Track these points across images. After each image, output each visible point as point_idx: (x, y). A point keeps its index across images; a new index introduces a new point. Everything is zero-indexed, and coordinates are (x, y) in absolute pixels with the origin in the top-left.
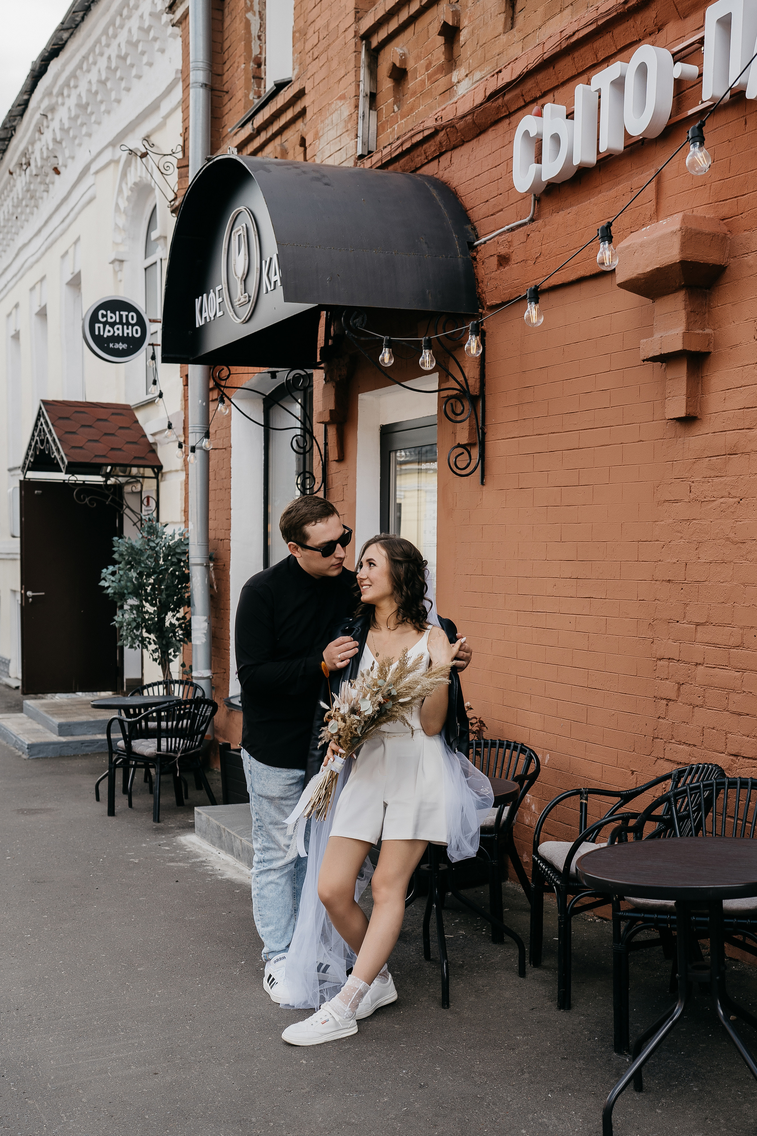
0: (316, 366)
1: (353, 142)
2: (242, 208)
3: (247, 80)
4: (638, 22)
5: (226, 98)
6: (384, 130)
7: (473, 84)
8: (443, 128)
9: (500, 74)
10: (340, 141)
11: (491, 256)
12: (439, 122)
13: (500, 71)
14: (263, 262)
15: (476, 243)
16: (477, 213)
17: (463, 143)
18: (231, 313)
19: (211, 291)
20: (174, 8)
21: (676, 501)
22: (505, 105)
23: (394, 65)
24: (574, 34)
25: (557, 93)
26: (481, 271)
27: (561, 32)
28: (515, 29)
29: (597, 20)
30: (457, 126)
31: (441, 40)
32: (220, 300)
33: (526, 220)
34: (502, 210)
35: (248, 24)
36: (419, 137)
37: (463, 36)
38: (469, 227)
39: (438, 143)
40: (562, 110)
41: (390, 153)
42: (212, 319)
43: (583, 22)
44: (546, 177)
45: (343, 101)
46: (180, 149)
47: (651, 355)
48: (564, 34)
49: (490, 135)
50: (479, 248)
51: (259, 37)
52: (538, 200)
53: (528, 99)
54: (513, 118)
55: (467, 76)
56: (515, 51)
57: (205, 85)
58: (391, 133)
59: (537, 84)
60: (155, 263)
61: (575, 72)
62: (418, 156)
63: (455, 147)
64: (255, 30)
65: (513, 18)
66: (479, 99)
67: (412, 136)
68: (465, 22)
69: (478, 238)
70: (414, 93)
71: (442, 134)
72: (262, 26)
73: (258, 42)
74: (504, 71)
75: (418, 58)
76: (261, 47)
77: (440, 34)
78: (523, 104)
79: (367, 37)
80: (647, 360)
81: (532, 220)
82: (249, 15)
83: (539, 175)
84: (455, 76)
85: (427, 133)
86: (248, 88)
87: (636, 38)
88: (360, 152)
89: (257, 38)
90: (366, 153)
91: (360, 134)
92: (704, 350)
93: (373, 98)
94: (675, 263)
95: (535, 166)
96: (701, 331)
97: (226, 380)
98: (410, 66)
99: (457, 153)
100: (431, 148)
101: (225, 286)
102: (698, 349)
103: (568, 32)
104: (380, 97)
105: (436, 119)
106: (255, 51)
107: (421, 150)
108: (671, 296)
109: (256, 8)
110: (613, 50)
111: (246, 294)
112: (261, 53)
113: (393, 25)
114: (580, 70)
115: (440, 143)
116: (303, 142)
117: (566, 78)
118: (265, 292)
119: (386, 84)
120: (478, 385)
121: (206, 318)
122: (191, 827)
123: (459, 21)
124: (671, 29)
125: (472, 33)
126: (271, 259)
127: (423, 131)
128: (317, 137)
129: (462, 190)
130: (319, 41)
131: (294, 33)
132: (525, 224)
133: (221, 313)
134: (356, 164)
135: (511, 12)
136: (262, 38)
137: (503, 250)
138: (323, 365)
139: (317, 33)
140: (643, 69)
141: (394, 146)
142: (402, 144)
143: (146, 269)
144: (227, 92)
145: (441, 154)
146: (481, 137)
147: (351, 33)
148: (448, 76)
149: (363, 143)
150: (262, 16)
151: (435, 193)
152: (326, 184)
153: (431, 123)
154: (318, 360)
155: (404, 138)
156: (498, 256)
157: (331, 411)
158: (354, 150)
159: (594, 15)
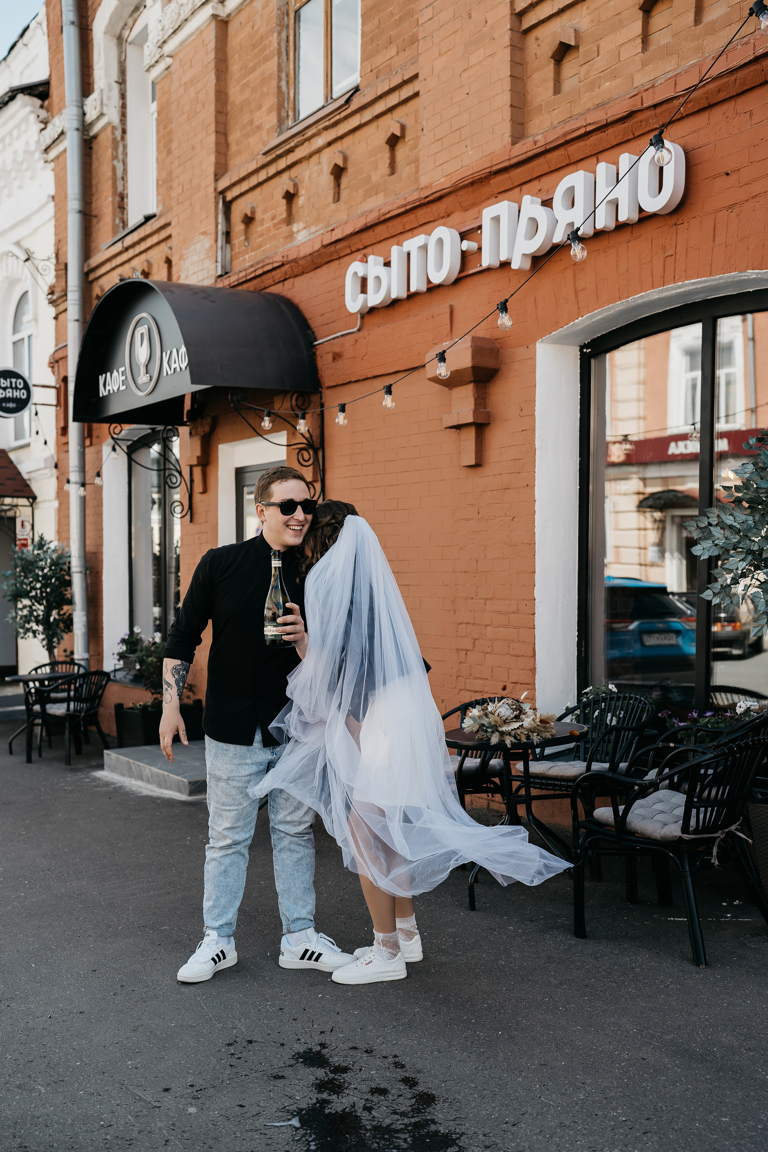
0: (183, 424)
1: (214, 266)
2: (144, 315)
3: (114, 210)
4: (434, 210)
5: (94, 221)
6: (237, 258)
7: (310, 234)
8: (289, 262)
9: (333, 232)
10: (203, 264)
11: (328, 352)
12: (285, 259)
13: (333, 230)
14: (164, 354)
15: (316, 343)
16: (316, 322)
17: (303, 273)
18: (133, 387)
19: (115, 371)
20: (48, 150)
21: (468, 519)
22: (337, 252)
23: (246, 215)
24: (389, 212)
25: (375, 247)
26: (320, 363)
27: (380, 210)
28: (341, 202)
29: (405, 206)
30: (300, 262)
31: (284, 202)
32: (124, 378)
33: (355, 330)
34: (334, 322)
35: (114, 169)
36: (269, 267)
37: (301, 201)
38: (310, 332)
39: (283, 272)
40: (381, 260)
41: (246, 276)
42: (116, 391)
43: (396, 206)
44: (371, 304)
45: (204, 236)
46: (54, 255)
47: (451, 425)
48: (382, 212)
49: (324, 270)
50: (318, 347)
51: (123, 178)
52: (363, 317)
53: (353, 249)
54: (343, 261)
55: (304, 228)
56: (343, 216)
57: (80, 212)
58: (243, 261)
59: (361, 240)
60: (23, 339)
61: (388, 236)
62: (267, 279)
63: (296, 276)
64: (119, 173)
65: (339, 193)
66: (317, 246)
67: (263, 267)
68: (302, 192)
69: (316, 340)
70: (262, 235)
71: (287, 267)
72: (125, 170)
73: (122, 182)
74: (336, 230)
75: (265, 211)
76: (124, 186)
77: (284, 198)
78: (349, 252)
79: (223, 192)
80: (448, 428)
81: (359, 330)
82: (115, 162)
83: (365, 301)
84: (295, 227)
85: (275, 265)
86: (114, 215)
87: (432, 219)
88: (219, 273)
89: (121, 179)
90: (224, 274)
91: (219, 259)
92: (486, 422)
93: (228, 235)
94: (468, 368)
95: (362, 296)
96: (483, 410)
97: (118, 434)
98: (258, 216)
99: (298, 280)
100: (278, 275)
101: (128, 368)
102: (482, 422)
103: (385, 210)
104: (233, 234)
105: (283, 257)
106: (120, 189)
107: (269, 275)
108: (464, 387)
109: (120, 157)
110: (416, 225)
111: (148, 375)
112: (124, 190)
113: (245, 186)
114: (392, 235)
115: (286, 272)
116: (169, 262)
117: (382, 238)
118: (165, 374)
119: (238, 227)
120: (319, 441)
121: (109, 391)
122: (101, 766)
123: (297, 191)
124: (457, 217)
125: (309, 199)
126: (171, 352)
127: (272, 263)
128: (181, 258)
129: (303, 306)
130: (183, 191)
131: (157, 181)
132: (353, 333)
133: (123, 388)
134: (216, 281)
135: (337, 189)
136: (125, 179)
137: (337, 349)
138: (188, 423)
139: (181, 186)
140: (440, 241)
141: (249, 271)
142: (255, 271)
143: (14, 343)
144: (96, 216)
145: (285, 280)
146: (318, 271)
147: (211, 189)
148: (289, 227)
149: (222, 267)
150: (124, 163)
151: (284, 308)
152: (212, 302)
153: (278, 259)
154: (185, 419)
155: (257, 267)
156: (334, 353)
157: (198, 457)
158: (214, 271)
159: (403, 202)
